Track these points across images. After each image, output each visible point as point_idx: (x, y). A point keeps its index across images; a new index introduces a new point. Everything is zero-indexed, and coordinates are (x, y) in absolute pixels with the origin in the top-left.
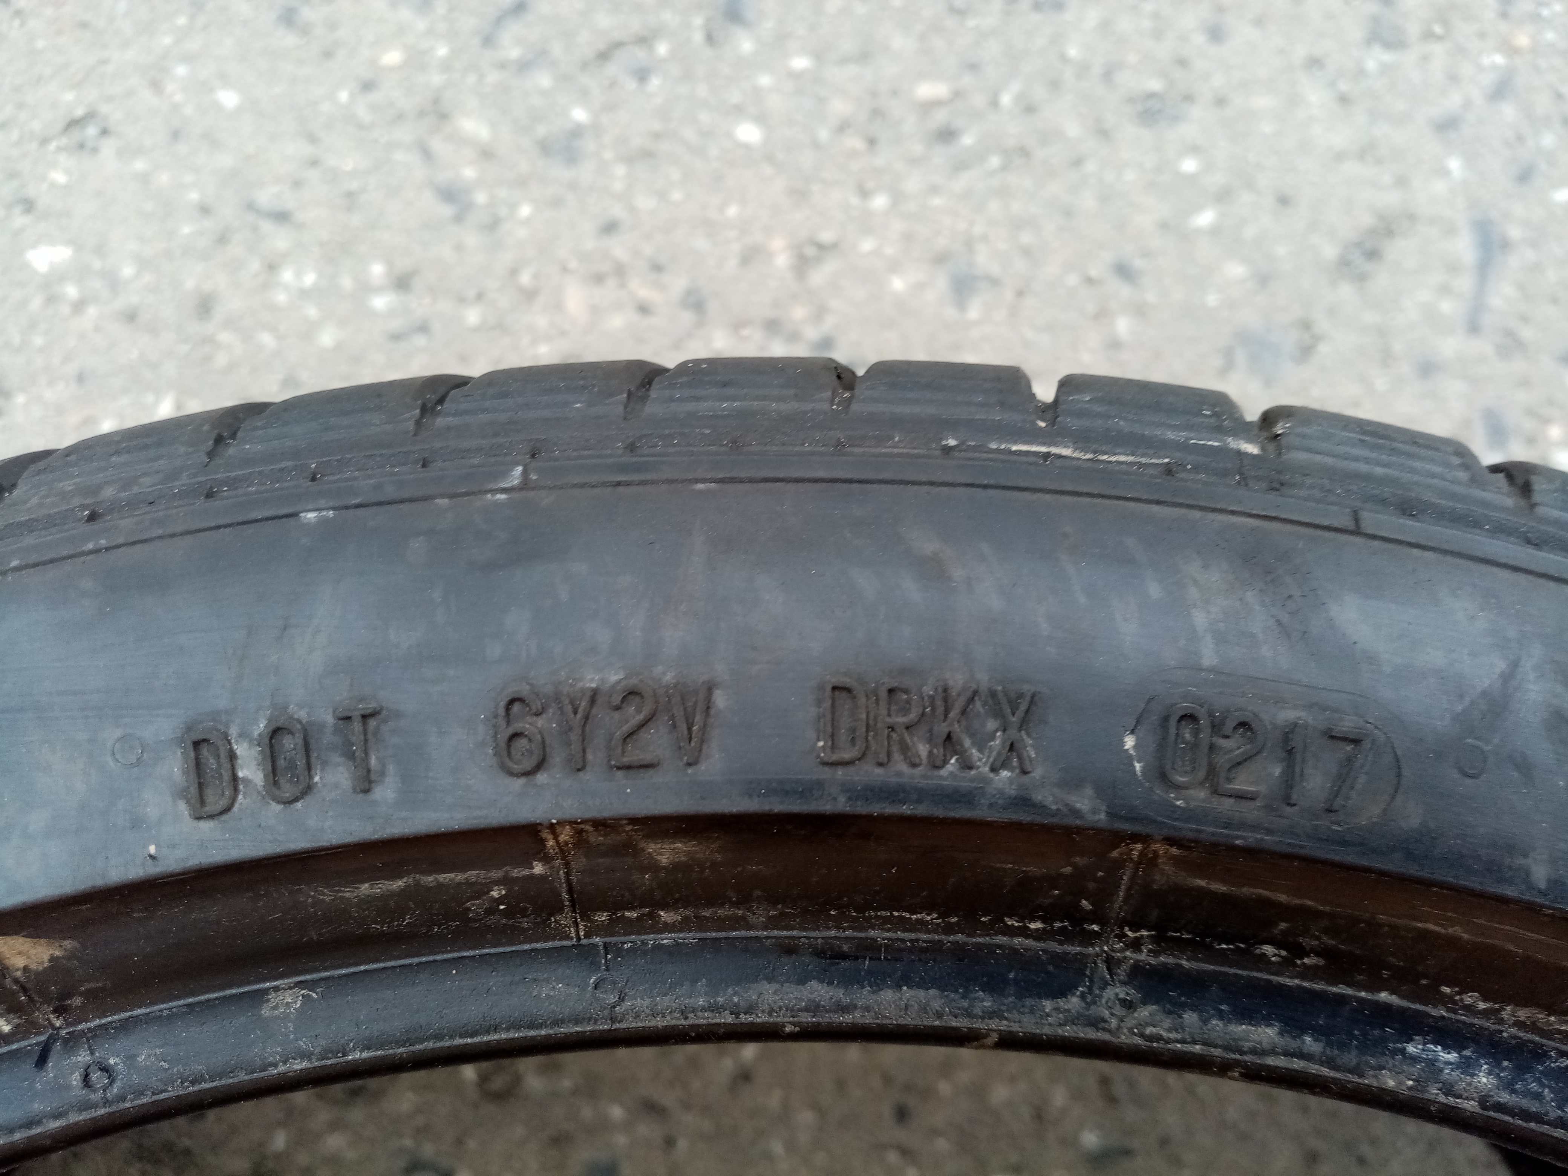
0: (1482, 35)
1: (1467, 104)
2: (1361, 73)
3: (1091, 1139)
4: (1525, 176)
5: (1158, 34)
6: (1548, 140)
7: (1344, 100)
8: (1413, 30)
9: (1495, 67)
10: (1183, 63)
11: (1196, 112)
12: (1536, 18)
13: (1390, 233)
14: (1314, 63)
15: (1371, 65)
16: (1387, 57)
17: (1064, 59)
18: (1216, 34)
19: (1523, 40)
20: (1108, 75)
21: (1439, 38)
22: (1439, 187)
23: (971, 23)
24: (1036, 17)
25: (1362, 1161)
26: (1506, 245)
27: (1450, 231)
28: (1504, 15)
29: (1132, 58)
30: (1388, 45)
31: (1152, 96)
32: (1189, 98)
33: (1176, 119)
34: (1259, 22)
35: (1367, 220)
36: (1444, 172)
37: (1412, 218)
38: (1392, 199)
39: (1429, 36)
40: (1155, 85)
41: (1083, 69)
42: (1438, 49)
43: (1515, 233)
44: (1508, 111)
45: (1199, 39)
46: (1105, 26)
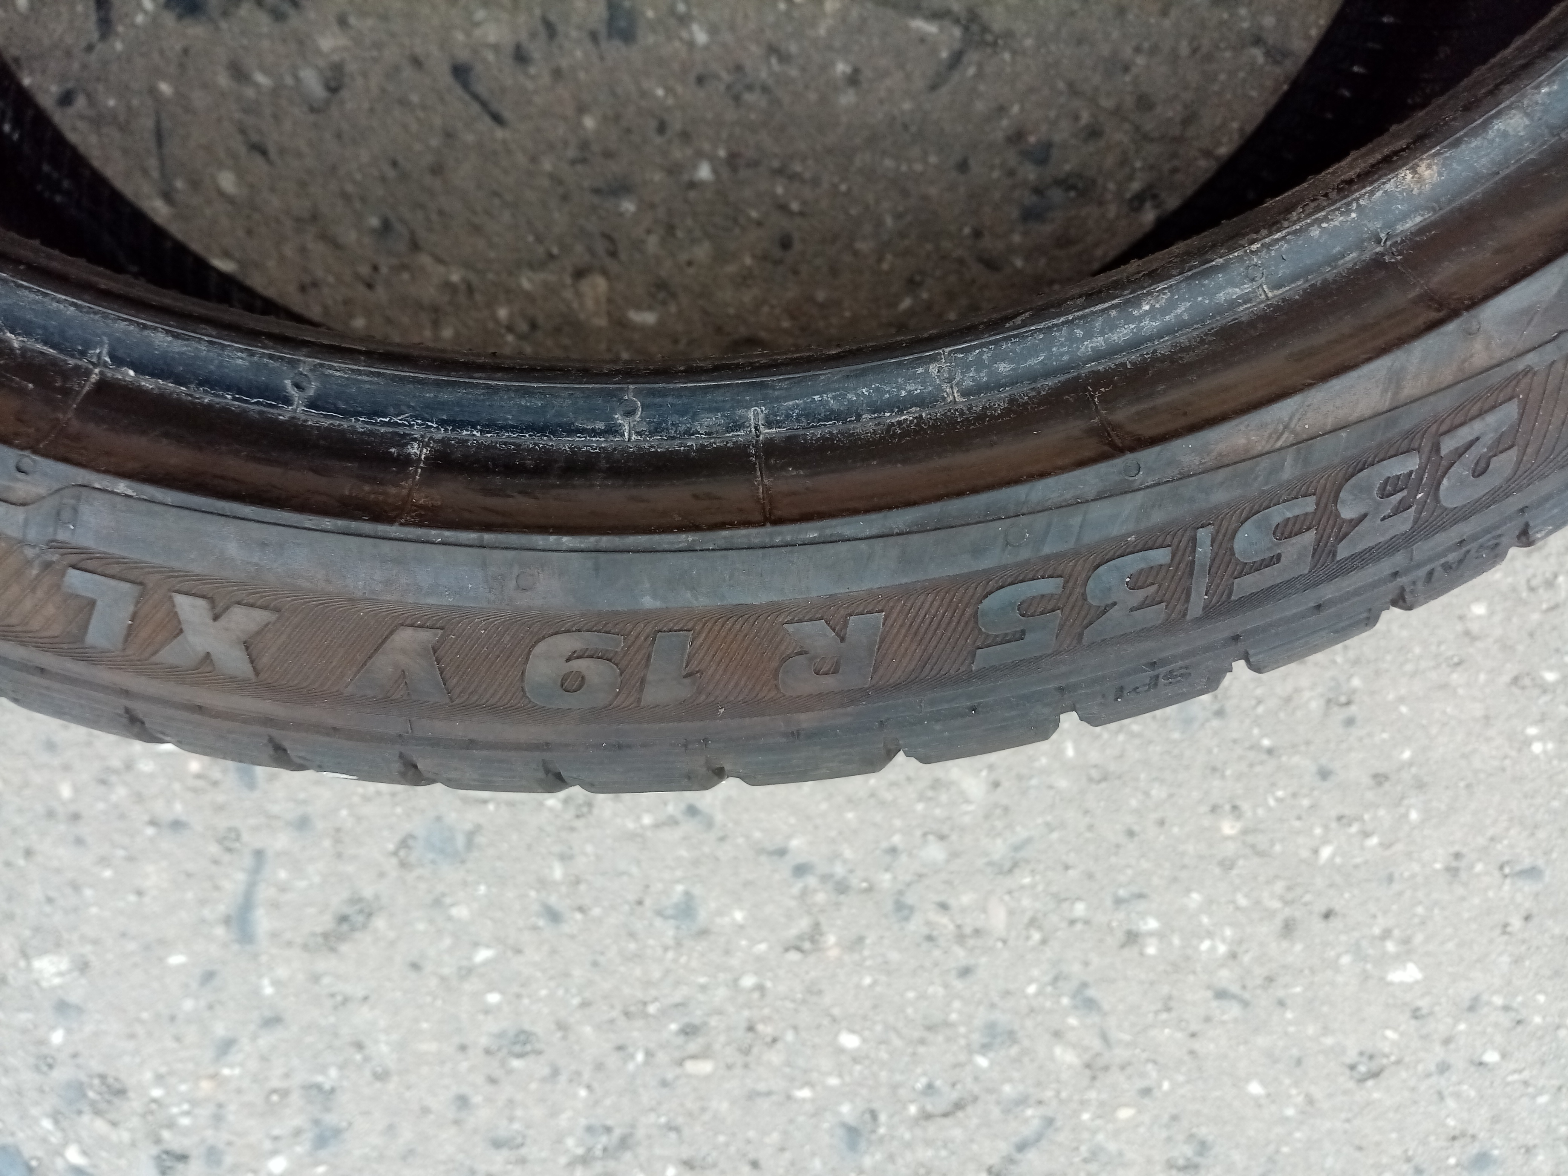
0: (239, 1091)
1: (254, 1038)
2: (342, 1067)
3: (628, 206)
4: (209, 977)
5: (511, 1103)
6: (188, 1005)
7: (359, 1046)
8: (295, 1098)
9: (231, 1066)
10: (492, 1081)
11: (484, 1041)
12: (194, 1103)
13: (326, 936)
14: (382, 1076)
15: (333, 1073)
16: (320, 1079)
17: (589, 1087)
18: (463, 1101)
19: (206, 1086)
20: (555, 1072)
21: (274, 1091)
22: (282, 972)
23: (663, 1120)
24: (610, 1122)
25: (394, 164)
26: (227, 921)
27: (274, 935)
28: (220, 1106)
29: (533, 1086)
30: (319, 1087)
31: (520, 1056)
32: (488, 1052)
33: (501, 1035)
34: (425, 1111)
35: (344, 948)
36: (276, 983)
37: (305, 947)
38: (323, 964)
39: (284, 1093)
40: (516, 1063)
41: (575, 1078)
42: (275, 1083)
43: (220, 931)
44: (220, 1030)
45: (477, 1099)
46: (554, 1113)
